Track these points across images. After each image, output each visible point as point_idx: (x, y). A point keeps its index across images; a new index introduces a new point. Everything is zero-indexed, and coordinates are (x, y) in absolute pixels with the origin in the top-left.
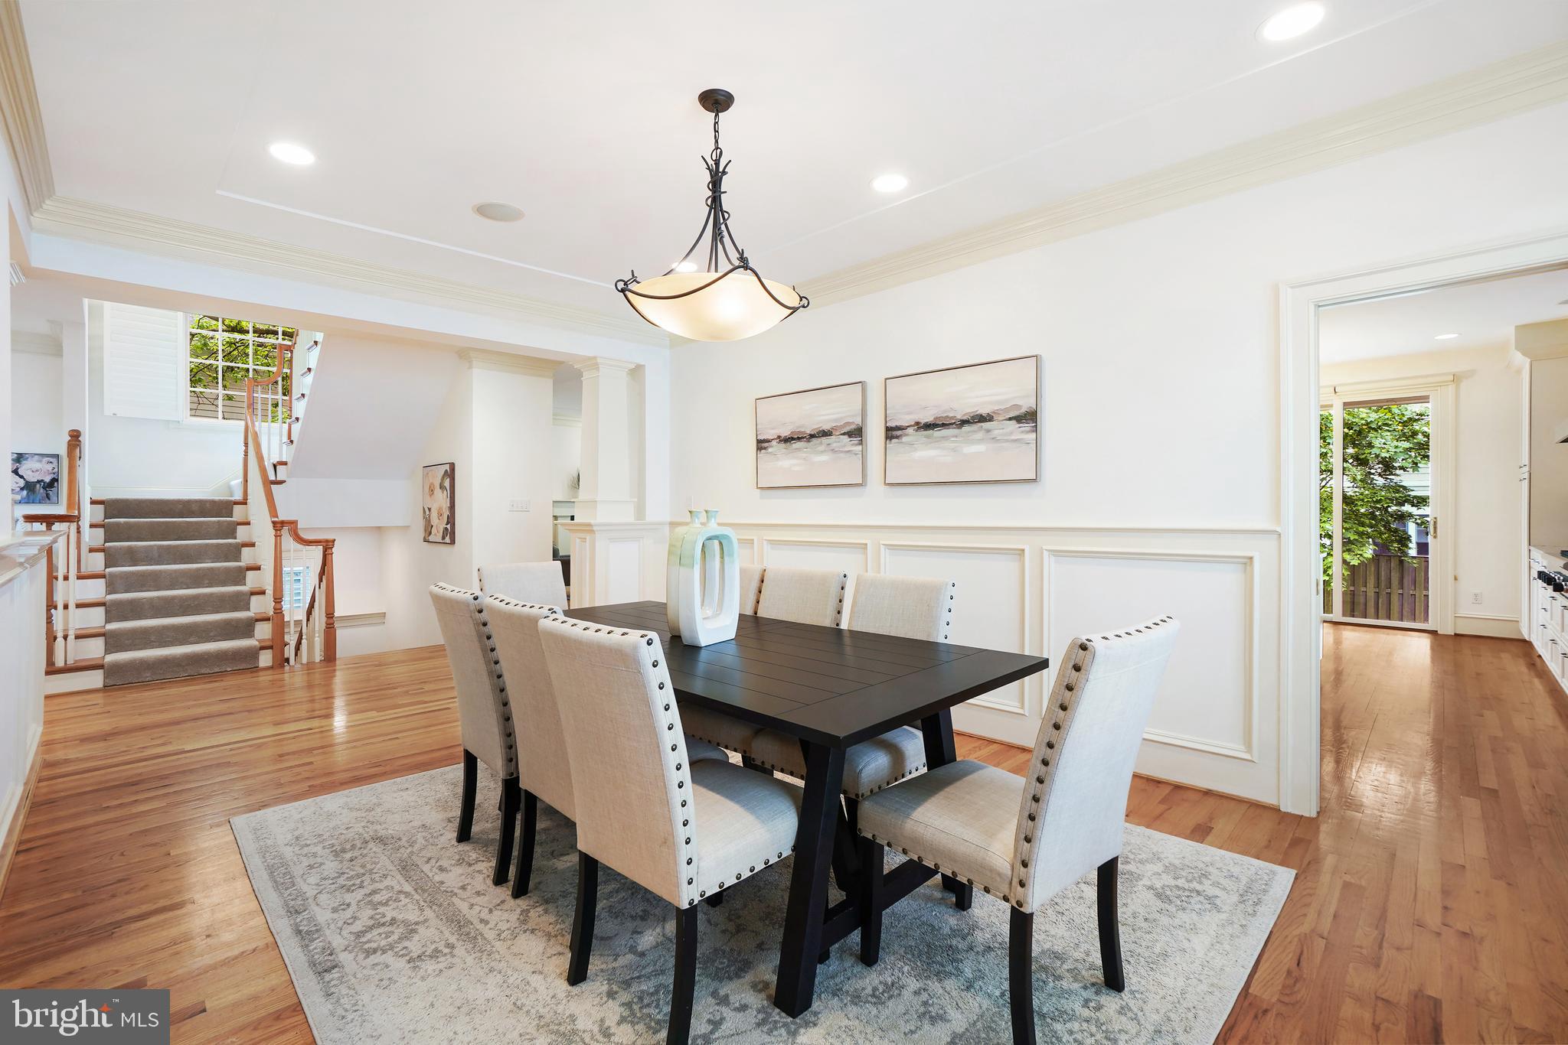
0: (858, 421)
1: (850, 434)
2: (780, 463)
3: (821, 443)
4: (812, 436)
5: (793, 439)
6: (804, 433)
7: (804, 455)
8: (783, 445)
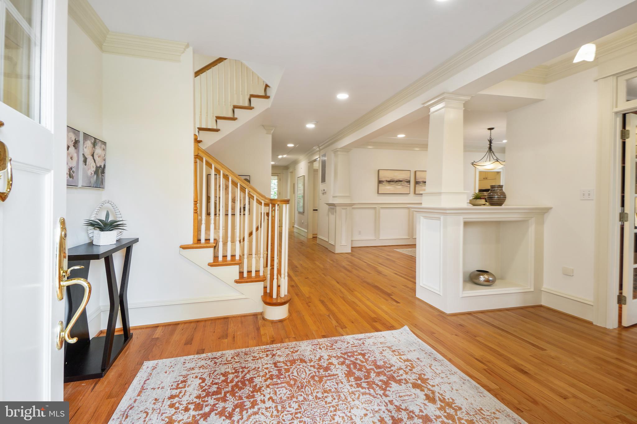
0: (409, 179)
1: (407, 182)
2: (386, 187)
3: (399, 184)
4: (397, 181)
5: (391, 181)
6: (394, 180)
7: (394, 186)
8: (387, 183)
